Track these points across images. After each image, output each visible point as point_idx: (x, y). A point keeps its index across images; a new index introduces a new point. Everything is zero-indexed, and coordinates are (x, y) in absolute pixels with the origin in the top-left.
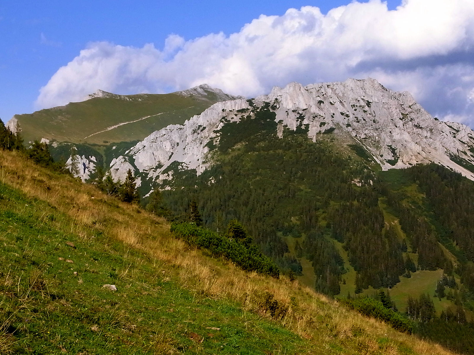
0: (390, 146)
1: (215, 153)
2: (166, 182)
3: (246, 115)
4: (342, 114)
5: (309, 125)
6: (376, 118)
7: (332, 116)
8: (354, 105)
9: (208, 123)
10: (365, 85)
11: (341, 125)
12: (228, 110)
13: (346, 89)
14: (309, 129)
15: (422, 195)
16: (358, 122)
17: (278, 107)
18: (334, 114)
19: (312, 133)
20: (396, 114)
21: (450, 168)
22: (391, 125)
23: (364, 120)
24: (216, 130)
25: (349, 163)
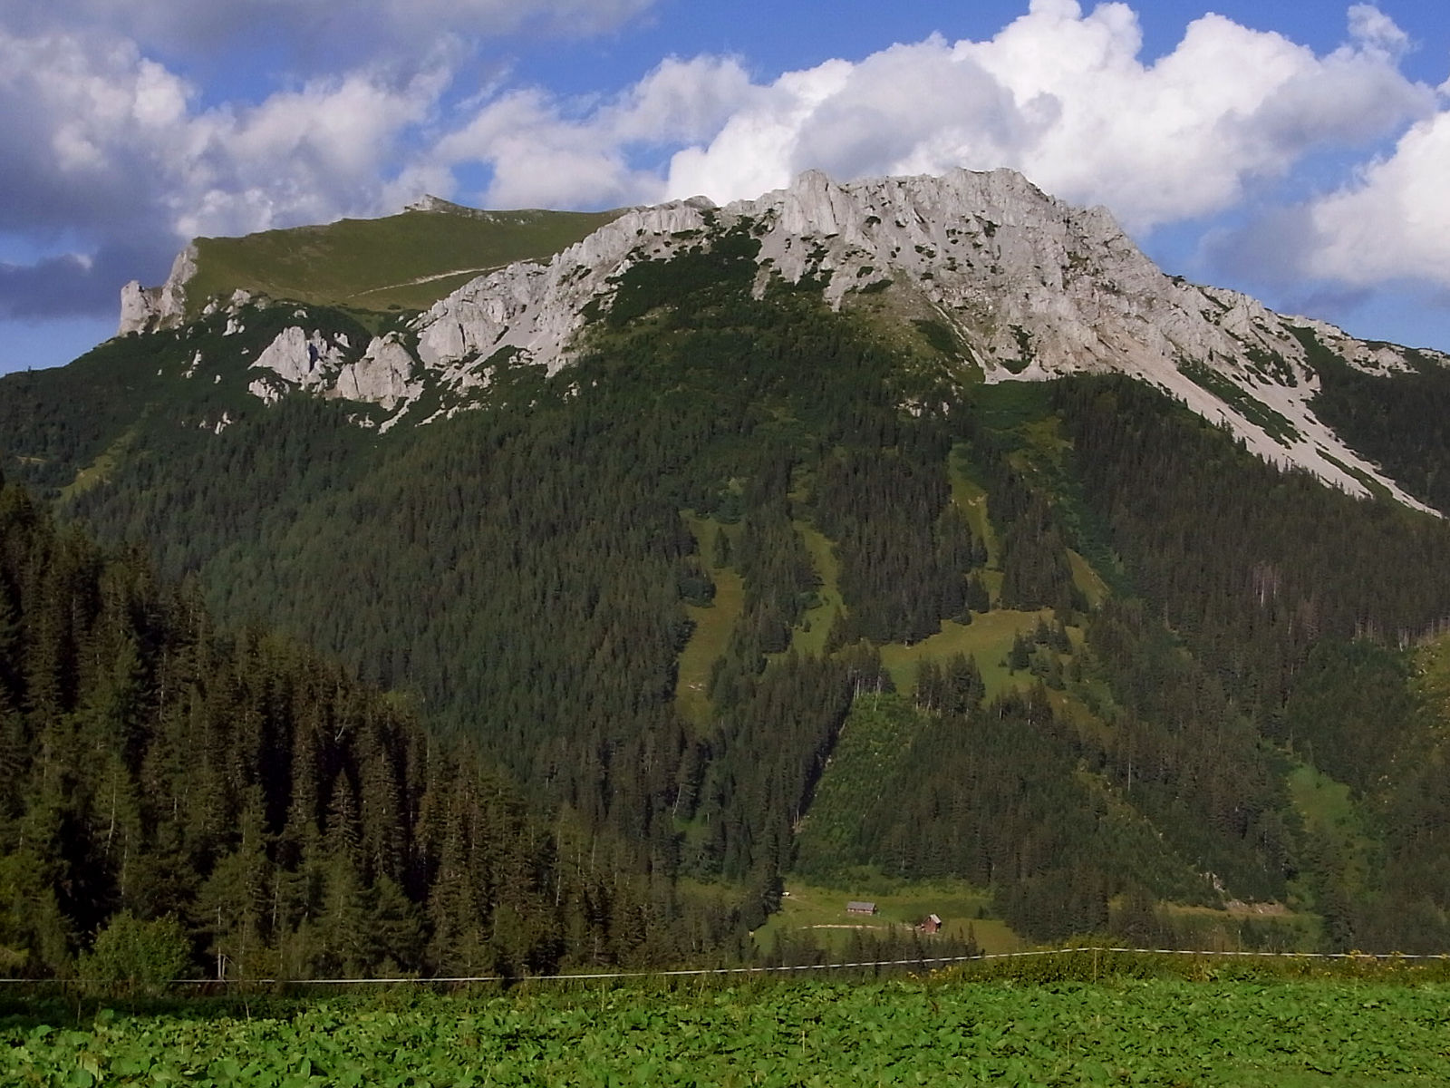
0: (1018, 329)
1: (596, 328)
2: (474, 391)
3: (689, 245)
4: (919, 249)
5: (832, 271)
6: (1000, 262)
7: (893, 253)
8: (954, 231)
9: (597, 261)
10: (991, 184)
11: (910, 273)
12: (650, 233)
13: (942, 194)
14: (831, 282)
15: (1065, 443)
16: (953, 269)
17: (770, 228)
18: (898, 249)
19: (834, 294)
20: (1052, 256)
21: (1166, 389)
22: (1032, 280)
23: (970, 265)
24: (612, 276)
25: (904, 361)
